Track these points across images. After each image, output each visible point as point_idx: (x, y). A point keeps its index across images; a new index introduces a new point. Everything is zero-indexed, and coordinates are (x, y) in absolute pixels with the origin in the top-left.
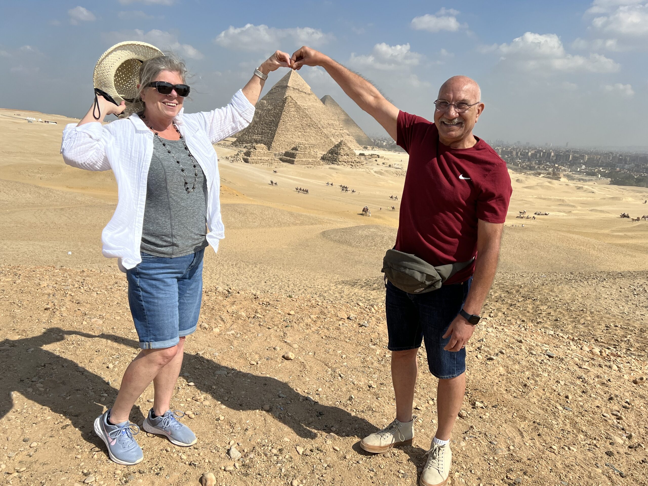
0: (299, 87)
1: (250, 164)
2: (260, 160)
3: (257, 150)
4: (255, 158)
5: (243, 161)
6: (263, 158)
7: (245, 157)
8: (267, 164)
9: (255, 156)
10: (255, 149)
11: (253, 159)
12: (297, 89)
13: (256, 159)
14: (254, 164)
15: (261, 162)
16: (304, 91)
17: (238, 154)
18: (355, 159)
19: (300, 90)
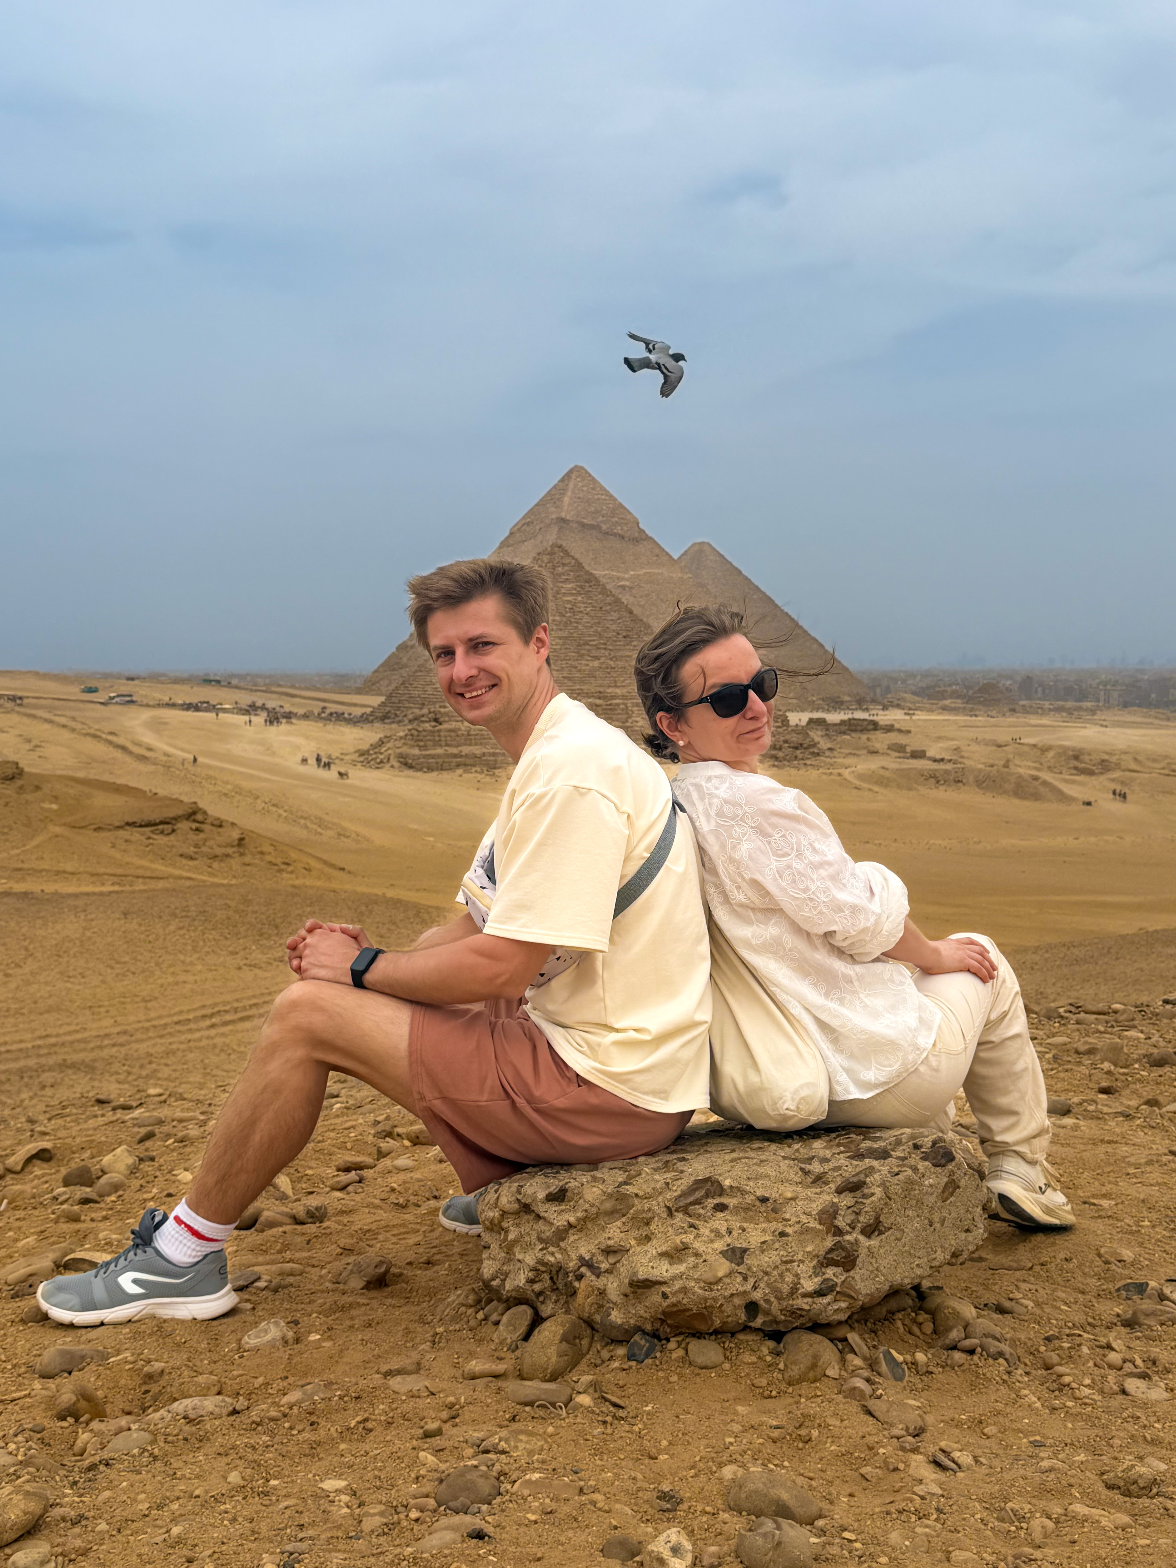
0: (601, 519)
1: (419, 774)
2: (455, 756)
3: (445, 726)
4: (439, 751)
5: (397, 764)
6: (466, 750)
7: (405, 750)
8: (479, 769)
9: (437, 744)
10: (436, 720)
11: (433, 756)
12: (592, 527)
13: (439, 756)
14: (435, 774)
15: (458, 766)
16: (618, 530)
17: (381, 742)
18: (788, 737)
19: (604, 527)
